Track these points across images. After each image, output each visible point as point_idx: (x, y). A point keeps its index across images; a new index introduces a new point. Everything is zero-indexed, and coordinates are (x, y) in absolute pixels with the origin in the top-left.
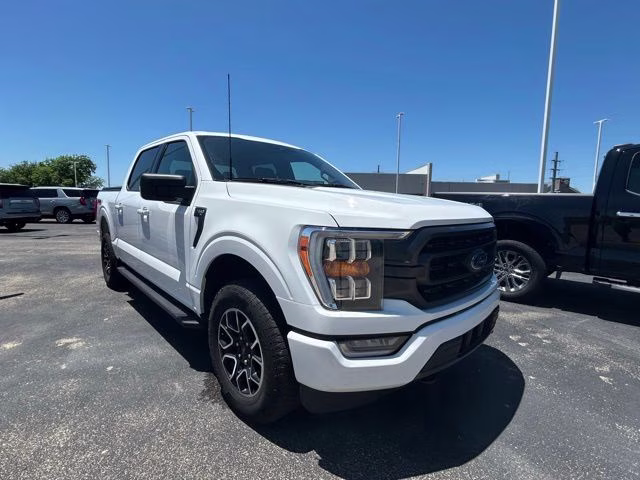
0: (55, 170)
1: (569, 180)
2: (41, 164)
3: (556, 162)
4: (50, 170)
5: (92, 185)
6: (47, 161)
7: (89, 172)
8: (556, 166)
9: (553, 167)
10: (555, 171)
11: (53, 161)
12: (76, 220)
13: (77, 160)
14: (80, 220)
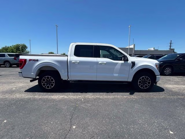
0: (15, 49)
1: (174, 49)
2: (11, 47)
3: (171, 43)
4: (13, 48)
5: (26, 53)
6: (12, 46)
7: (25, 49)
8: (171, 45)
9: (170, 45)
10: (170, 46)
11: (14, 46)
12: (14, 66)
13: (22, 45)
14: (16, 66)
